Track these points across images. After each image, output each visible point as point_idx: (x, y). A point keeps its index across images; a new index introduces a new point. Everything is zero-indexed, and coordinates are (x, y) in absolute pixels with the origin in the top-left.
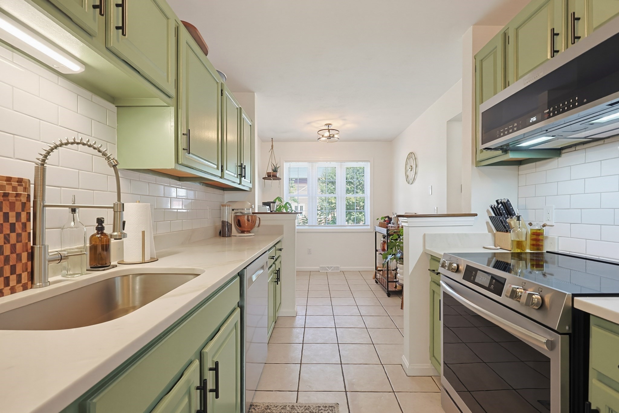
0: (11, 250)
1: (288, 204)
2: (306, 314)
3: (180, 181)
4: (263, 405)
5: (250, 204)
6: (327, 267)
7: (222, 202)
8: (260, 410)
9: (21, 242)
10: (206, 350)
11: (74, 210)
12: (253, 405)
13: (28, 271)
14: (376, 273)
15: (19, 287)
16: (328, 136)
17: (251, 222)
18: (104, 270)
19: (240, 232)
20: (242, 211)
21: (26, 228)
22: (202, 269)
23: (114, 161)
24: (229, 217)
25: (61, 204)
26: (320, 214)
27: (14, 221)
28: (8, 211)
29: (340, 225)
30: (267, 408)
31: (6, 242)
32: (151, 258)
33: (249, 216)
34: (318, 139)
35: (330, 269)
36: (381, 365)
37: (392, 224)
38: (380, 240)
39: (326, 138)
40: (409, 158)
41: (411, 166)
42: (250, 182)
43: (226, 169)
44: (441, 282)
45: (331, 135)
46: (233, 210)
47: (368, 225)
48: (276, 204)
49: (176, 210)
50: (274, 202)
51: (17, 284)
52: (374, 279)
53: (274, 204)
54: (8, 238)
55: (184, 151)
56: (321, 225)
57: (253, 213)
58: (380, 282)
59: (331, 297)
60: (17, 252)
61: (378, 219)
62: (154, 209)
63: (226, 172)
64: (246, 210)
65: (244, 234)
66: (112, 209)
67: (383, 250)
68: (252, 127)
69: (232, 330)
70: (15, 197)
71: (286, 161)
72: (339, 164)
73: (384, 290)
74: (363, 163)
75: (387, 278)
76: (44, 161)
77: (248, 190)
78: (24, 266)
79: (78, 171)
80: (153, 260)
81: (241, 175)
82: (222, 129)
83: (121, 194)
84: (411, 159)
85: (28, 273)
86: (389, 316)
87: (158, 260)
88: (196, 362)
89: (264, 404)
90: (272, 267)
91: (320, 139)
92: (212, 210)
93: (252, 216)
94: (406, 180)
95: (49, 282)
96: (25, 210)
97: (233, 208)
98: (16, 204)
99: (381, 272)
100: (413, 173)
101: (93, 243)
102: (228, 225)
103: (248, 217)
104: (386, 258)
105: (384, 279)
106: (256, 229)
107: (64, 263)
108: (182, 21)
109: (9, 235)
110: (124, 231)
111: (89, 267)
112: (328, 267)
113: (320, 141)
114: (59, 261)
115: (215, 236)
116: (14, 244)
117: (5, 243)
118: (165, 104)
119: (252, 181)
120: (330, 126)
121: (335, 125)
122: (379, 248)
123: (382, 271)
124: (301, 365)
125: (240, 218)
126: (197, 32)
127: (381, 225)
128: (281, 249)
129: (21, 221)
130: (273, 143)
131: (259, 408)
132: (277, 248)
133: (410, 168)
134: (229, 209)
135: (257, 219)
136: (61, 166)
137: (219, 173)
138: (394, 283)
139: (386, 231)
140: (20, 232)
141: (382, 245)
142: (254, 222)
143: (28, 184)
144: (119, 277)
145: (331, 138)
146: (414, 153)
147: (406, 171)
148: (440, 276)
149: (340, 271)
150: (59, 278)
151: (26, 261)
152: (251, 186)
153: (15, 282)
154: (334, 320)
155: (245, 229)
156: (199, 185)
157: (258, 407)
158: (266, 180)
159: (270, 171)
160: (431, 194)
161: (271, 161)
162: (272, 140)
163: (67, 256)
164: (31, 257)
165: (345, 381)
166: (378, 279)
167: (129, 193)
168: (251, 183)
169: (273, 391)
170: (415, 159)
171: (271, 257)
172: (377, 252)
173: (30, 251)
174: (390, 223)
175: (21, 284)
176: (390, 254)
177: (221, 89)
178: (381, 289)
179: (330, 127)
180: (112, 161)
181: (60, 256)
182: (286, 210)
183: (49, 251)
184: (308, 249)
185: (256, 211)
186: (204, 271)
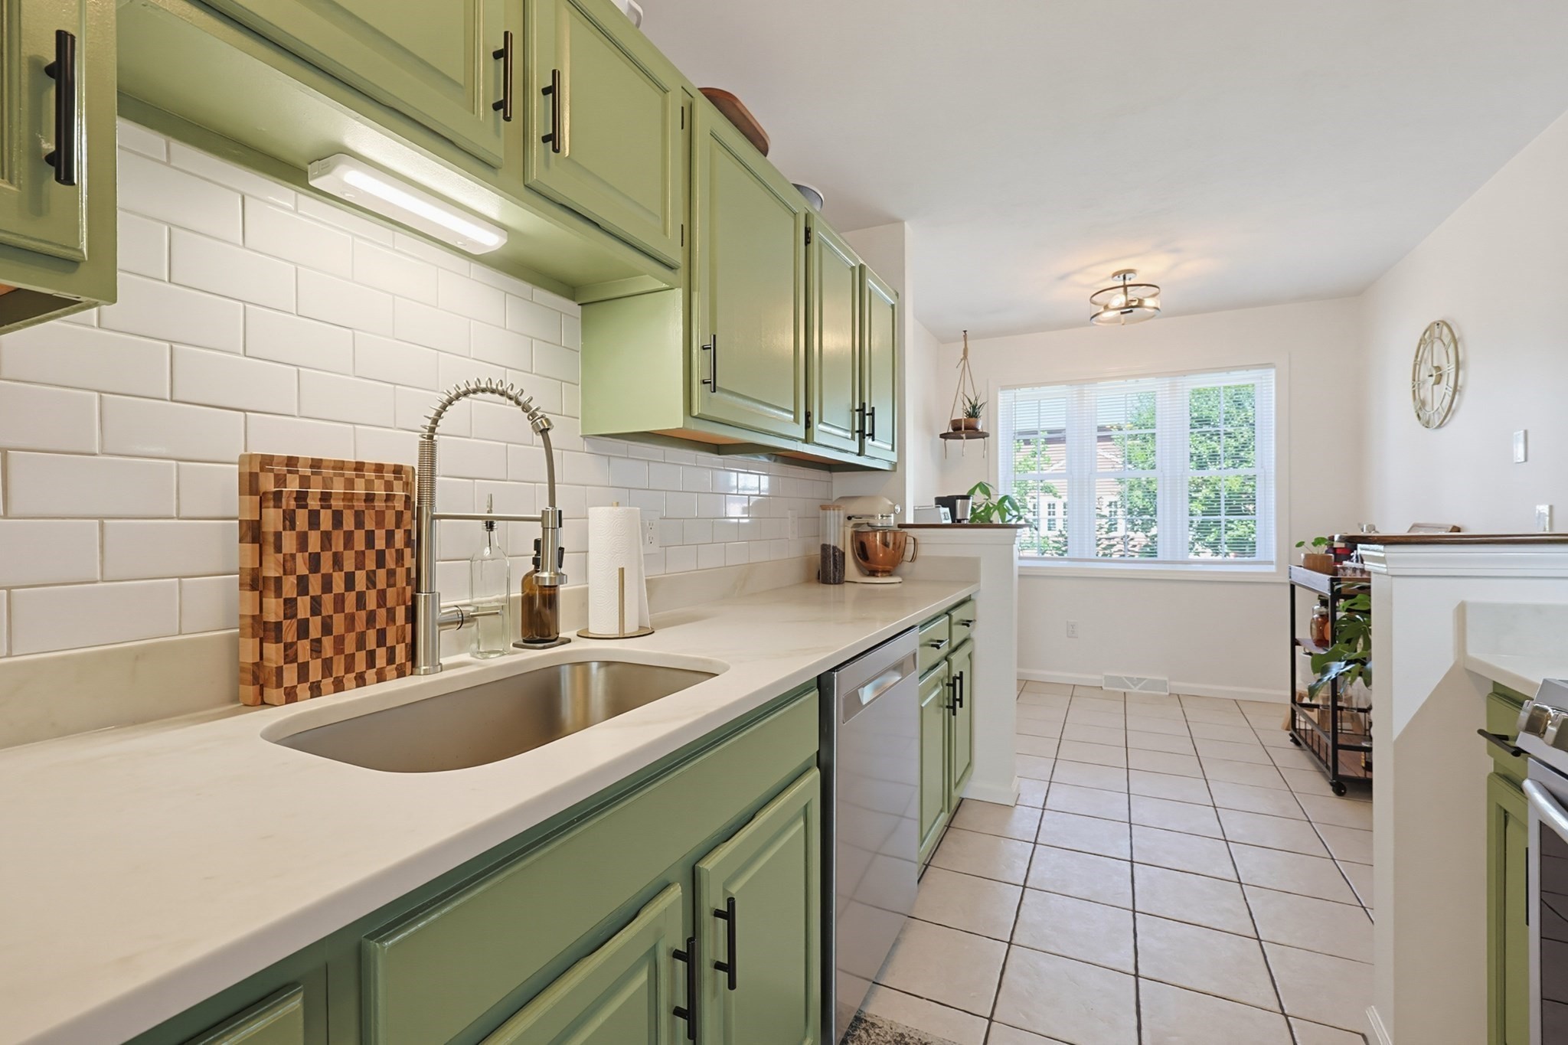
0: (378, 601)
1: (1007, 501)
2: (1044, 804)
3: (719, 454)
4: (891, 1029)
5: (890, 503)
6: (1126, 677)
7: (828, 499)
8: (881, 1038)
9: (394, 585)
10: (708, 865)
11: (490, 526)
12: (866, 1021)
13: (407, 642)
14: (1293, 713)
15: (392, 670)
16: (1123, 306)
17: (893, 549)
18: (544, 648)
19: (868, 573)
20: (871, 521)
21: (403, 560)
22: (726, 662)
23: (544, 421)
24: (840, 536)
25: (474, 512)
26: (1107, 526)
27: (383, 547)
28: (374, 529)
29: (1168, 558)
30: (899, 1039)
31: (370, 585)
32: (640, 627)
33: (888, 534)
34: (1093, 317)
35: (1135, 685)
36: (1283, 1017)
37: (1357, 561)
38: (1309, 610)
39: (1119, 312)
40: (1428, 341)
41: (1438, 368)
42: (890, 447)
43: (821, 421)
44: (1528, 784)
45: (1132, 301)
46: (849, 518)
47: (1271, 563)
48: (971, 501)
49: (736, 520)
50: (967, 497)
51: (387, 665)
52: (1288, 730)
53: (965, 501)
54: (374, 579)
55: (703, 385)
56: (1108, 558)
57: (901, 526)
58: (1306, 743)
59: (1128, 769)
60: (389, 605)
61: (1300, 545)
62: (660, 518)
63: (817, 426)
64: (880, 518)
65: (877, 578)
66: (540, 523)
67: (1321, 642)
68: (896, 313)
69: (792, 823)
70: (386, 501)
71: (1004, 388)
72: (1167, 381)
73: (1323, 773)
74: (1250, 371)
75: (1330, 734)
76: (432, 430)
77: (886, 467)
78: (400, 632)
79: (505, 444)
80: (644, 632)
81: (863, 433)
82: (808, 325)
83: (556, 485)
84: (1437, 345)
85: (406, 645)
86: (1333, 859)
87: (653, 632)
88: (676, 889)
89: (893, 1027)
90: (938, 669)
91: (1099, 317)
92: (799, 518)
93: (895, 533)
94: (1415, 415)
95: (440, 664)
96: (402, 526)
97: (851, 513)
98: (386, 514)
99: (1313, 711)
100: (1445, 389)
101: (527, 591)
102: (834, 556)
103: (884, 535)
104: (1325, 670)
105: (1323, 737)
106: (906, 567)
107: (471, 629)
108: (700, 89)
109: (374, 572)
110: (563, 570)
111: (522, 640)
112: (1130, 679)
113: (1100, 321)
114: (459, 625)
115: (808, 581)
116: (382, 590)
117: (368, 588)
118: (664, 286)
119: (898, 443)
120: (1128, 276)
121: (1147, 269)
122: (1304, 633)
123: (1316, 710)
124: (1009, 947)
125: (864, 539)
126: (738, 104)
127: (1313, 564)
128: (970, 621)
129: (394, 547)
130: (968, 342)
131: (878, 1034)
132: (954, 620)
133: (1431, 376)
134: (839, 516)
135: (908, 542)
136: (475, 438)
137: (800, 431)
138: (1363, 753)
139: (1327, 584)
140: (393, 566)
141: (1314, 626)
142: (899, 550)
143: (411, 477)
144: (567, 666)
145: (1135, 310)
146: (1449, 322)
147: (1416, 385)
148: (1526, 760)
149: (1167, 694)
150: (465, 657)
151: (403, 623)
152: (893, 457)
153: (385, 661)
154: (1131, 836)
155: (880, 567)
156: (766, 460)
157: (877, 1031)
158: (948, 440)
159: (960, 415)
160: (1521, 456)
161: (961, 390)
162: (965, 336)
163: (473, 616)
164: (412, 615)
165: (1143, 1031)
166: (1303, 734)
167: (607, 486)
168: (893, 450)
169: (922, 998)
170: (1455, 341)
171: (932, 640)
172: (1297, 647)
173: (410, 604)
174: (1349, 558)
175: (395, 666)
176: (1340, 661)
177: (806, 228)
178: (1310, 767)
179: (1130, 279)
180: (538, 421)
181: (460, 616)
182: (1003, 519)
183: (442, 604)
184: (1067, 622)
185: (910, 520)
186: (726, 668)
